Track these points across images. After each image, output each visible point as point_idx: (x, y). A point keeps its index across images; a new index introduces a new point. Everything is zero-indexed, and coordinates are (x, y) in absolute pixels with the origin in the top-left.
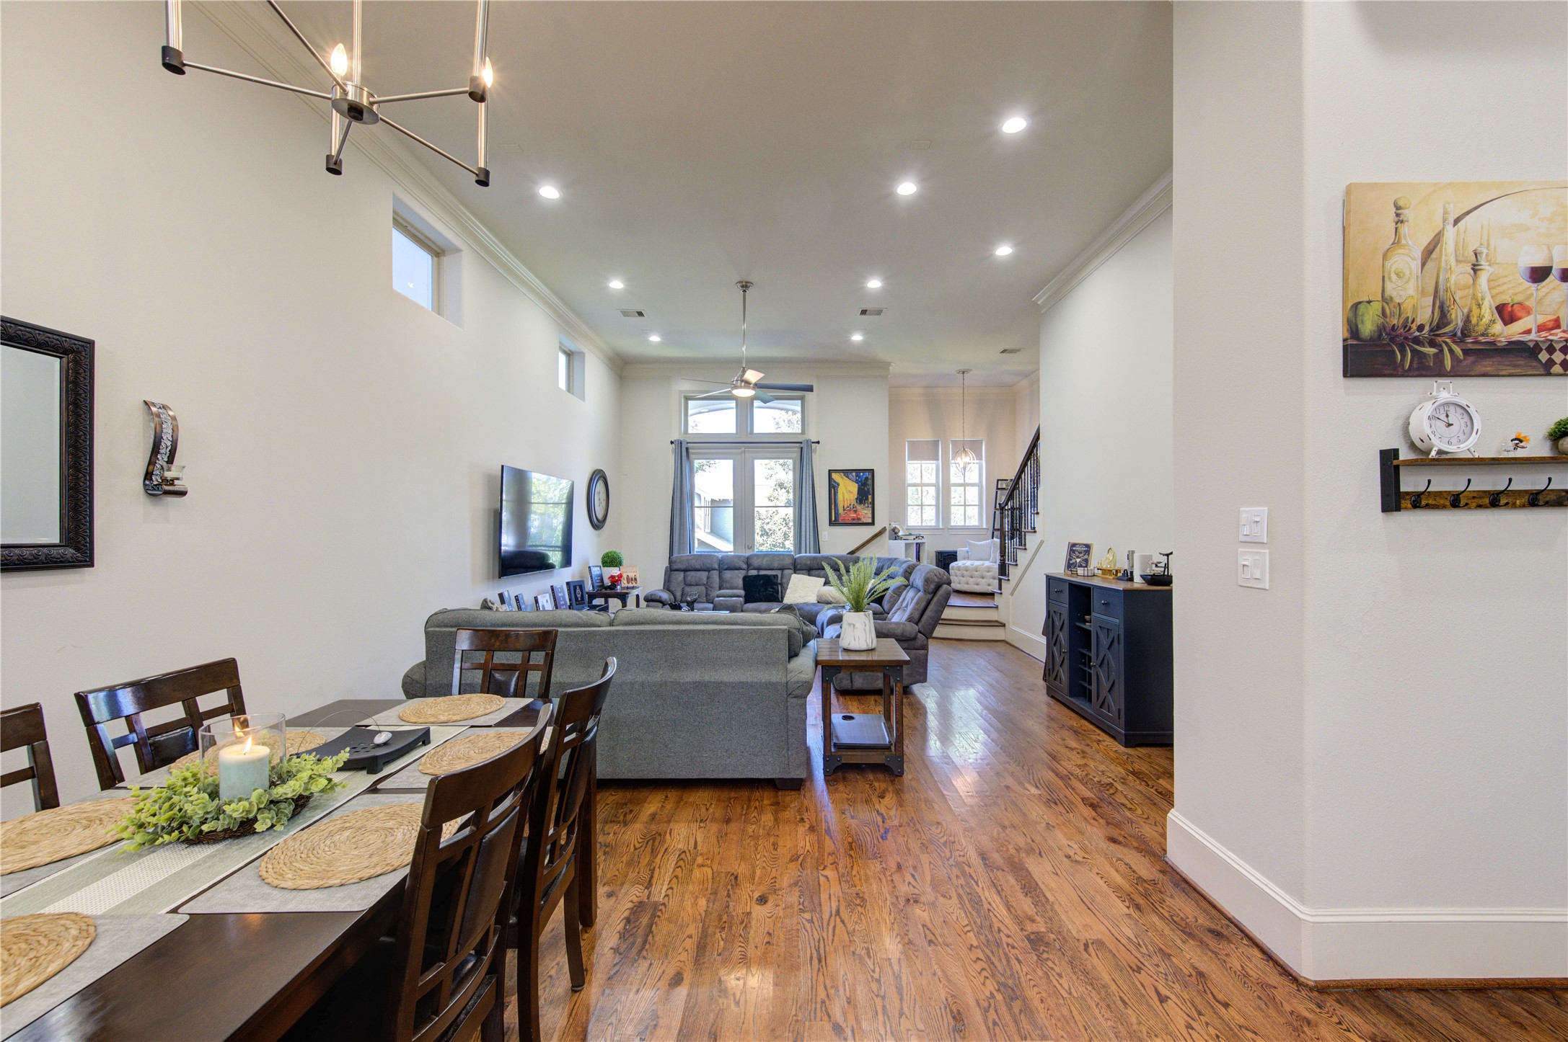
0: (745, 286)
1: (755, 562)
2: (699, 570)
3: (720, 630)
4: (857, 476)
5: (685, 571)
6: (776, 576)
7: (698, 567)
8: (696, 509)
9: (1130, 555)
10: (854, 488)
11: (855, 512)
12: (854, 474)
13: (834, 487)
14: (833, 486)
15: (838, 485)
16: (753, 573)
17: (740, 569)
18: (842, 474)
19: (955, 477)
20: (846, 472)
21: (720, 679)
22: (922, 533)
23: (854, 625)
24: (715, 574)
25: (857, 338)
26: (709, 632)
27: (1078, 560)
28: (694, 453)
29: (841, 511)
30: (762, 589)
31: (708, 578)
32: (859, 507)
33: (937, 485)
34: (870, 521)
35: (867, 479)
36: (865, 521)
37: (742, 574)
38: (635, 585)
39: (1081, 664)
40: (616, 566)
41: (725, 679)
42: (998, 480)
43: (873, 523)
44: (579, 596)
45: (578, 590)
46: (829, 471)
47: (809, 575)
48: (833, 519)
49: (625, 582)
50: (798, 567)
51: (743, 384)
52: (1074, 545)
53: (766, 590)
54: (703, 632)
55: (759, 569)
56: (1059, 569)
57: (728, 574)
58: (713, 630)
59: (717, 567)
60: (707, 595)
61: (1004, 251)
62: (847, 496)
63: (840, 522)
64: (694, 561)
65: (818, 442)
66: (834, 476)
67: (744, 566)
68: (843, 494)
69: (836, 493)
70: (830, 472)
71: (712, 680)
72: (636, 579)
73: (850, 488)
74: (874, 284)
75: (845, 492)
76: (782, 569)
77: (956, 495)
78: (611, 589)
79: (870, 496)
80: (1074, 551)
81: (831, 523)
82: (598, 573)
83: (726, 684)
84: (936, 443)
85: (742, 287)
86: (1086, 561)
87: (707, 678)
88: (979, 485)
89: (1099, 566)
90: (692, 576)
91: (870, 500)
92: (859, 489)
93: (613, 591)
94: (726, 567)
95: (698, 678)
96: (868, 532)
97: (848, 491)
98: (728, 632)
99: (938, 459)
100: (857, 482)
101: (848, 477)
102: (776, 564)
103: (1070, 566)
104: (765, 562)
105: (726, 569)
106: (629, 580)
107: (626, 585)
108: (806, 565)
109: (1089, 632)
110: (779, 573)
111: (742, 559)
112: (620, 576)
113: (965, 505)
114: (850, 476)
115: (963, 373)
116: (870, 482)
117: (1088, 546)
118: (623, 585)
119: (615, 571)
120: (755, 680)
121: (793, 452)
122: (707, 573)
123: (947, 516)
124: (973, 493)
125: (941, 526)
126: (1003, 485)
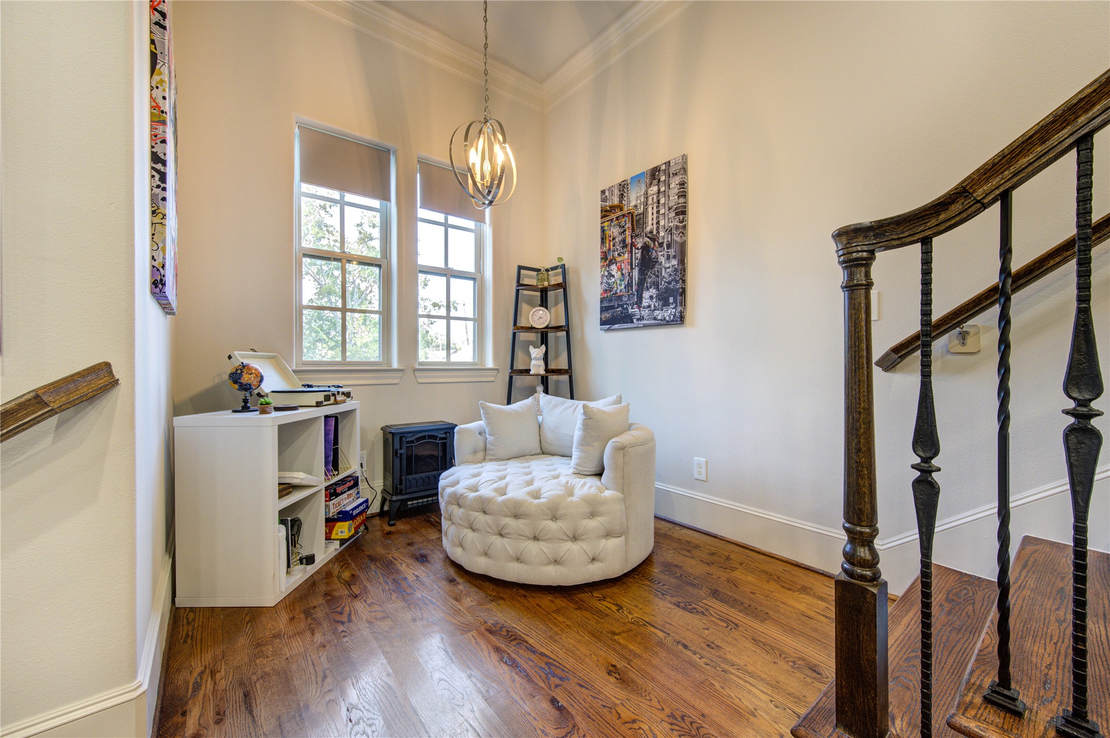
19: (428, 253)
22: (346, 382)
33: (382, 265)
42: (519, 270)
77: (429, 292)
88: (478, 277)
113: (448, 319)
123: (410, 340)
124: (463, 291)
125: (395, 365)
126: (530, 279)
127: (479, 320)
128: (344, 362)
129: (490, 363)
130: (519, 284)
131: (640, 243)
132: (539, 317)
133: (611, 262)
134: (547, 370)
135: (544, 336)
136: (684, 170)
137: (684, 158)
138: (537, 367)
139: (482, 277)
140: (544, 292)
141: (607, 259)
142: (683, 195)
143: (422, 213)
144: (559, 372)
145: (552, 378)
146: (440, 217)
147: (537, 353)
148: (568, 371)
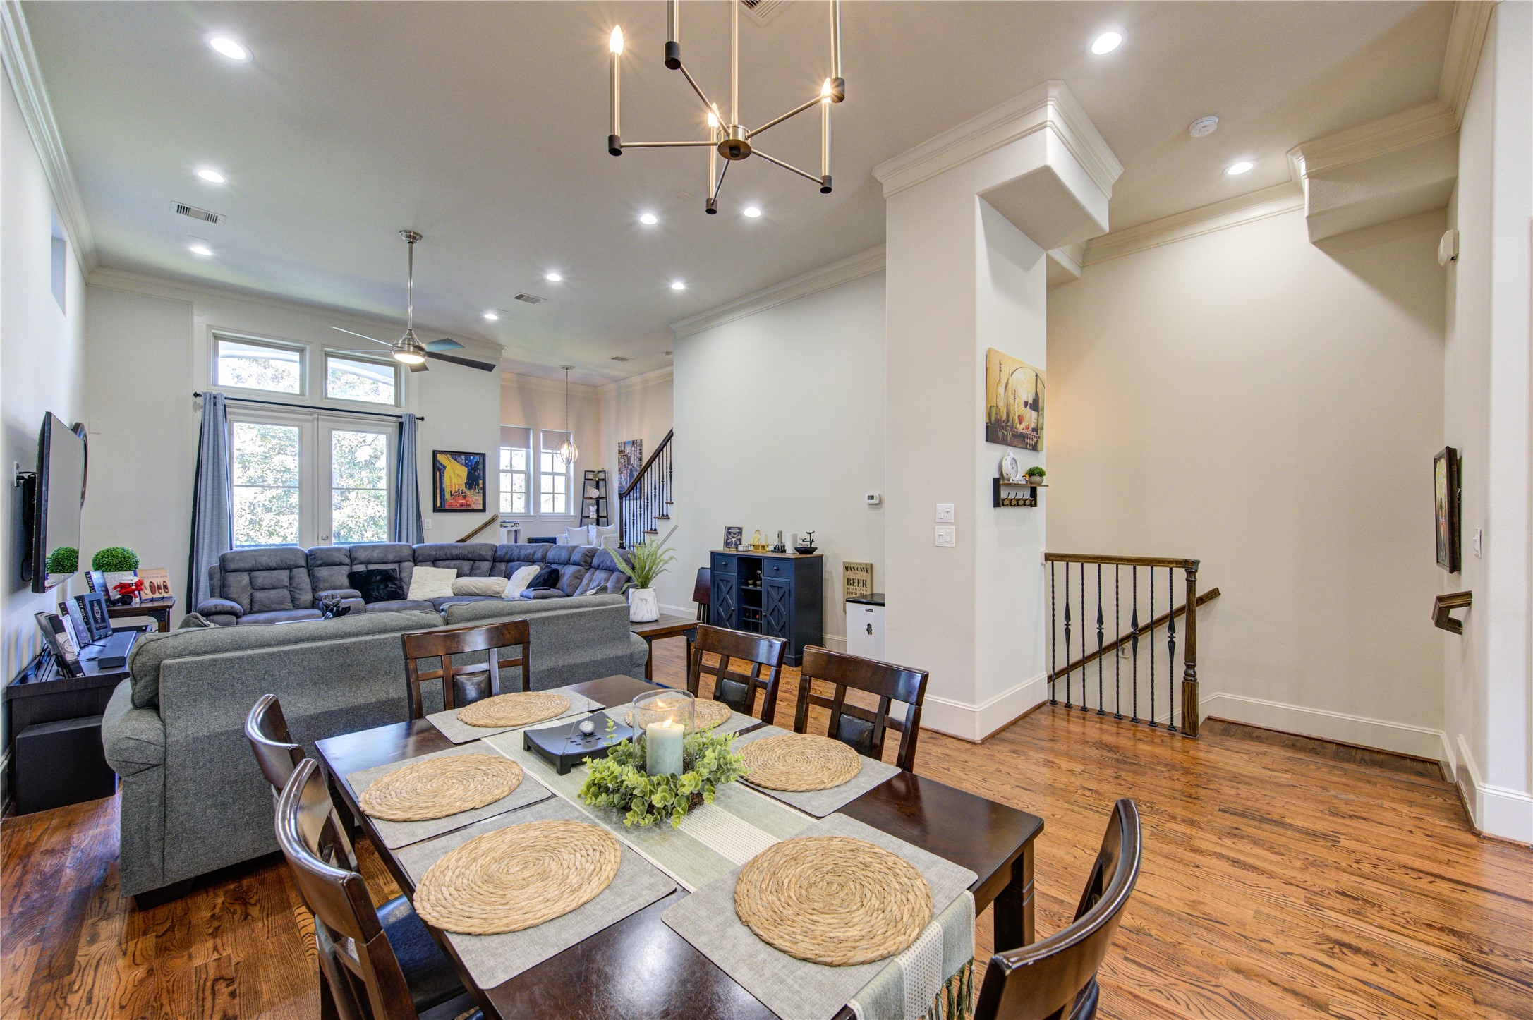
0: (413, 238)
1: (363, 556)
2: (275, 569)
3: (573, 614)
4: (466, 459)
5: (250, 571)
6: (394, 570)
7: (273, 564)
8: (235, 488)
9: (780, 535)
10: (463, 472)
11: (464, 497)
12: (463, 457)
13: (440, 470)
14: (438, 469)
15: (445, 467)
16: (361, 568)
17: (341, 564)
18: (449, 456)
19: (545, 465)
20: (455, 455)
21: (573, 662)
22: (517, 520)
23: (646, 600)
24: (302, 575)
25: (491, 316)
26: (563, 616)
27: (734, 540)
28: (234, 413)
29: (448, 496)
30: (382, 587)
31: (290, 578)
32: (469, 493)
33: (526, 473)
34: (481, 507)
35: (477, 463)
36: (475, 508)
37: (344, 570)
38: (166, 595)
39: (745, 616)
40: (129, 569)
41: (578, 661)
42: (586, 472)
43: (484, 510)
44: (98, 616)
45: (96, 608)
46: (434, 451)
47: (434, 566)
48: (438, 505)
49: (148, 591)
50: (420, 558)
51: (412, 349)
52: (729, 528)
53: (387, 586)
54: (558, 617)
55: (367, 563)
56: (720, 547)
57: (323, 572)
58: (567, 615)
59: (303, 563)
60: (293, 600)
61: (678, 286)
62: (455, 480)
63: (447, 508)
64: (265, 558)
65: (422, 419)
66: (440, 457)
67: (347, 561)
68: (450, 477)
69: (441, 477)
70: (435, 453)
71: (566, 664)
72: (165, 587)
73: (459, 472)
74: (554, 277)
75: (452, 475)
76: (399, 562)
77: (546, 482)
78: (125, 603)
79: (481, 482)
80: (730, 533)
81: (435, 510)
82: (101, 581)
83: (578, 666)
84: (527, 431)
85: (409, 237)
86: (740, 540)
87: (561, 663)
88: (567, 475)
89: (752, 543)
90: (262, 577)
91: (481, 486)
92: (469, 474)
93: (128, 607)
94: (320, 562)
95: (552, 664)
96: (480, 519)
97: (456, 475)
98: (581, 614)
99: (528, 447)
100: (466, 465)
101: (456, 460)
102: (391, 557)
103: (727, 544)
104: (375, 555)
105: (320, 566)
106: (153, 588)
107: (151, 596)
108: (430, 556)
109: (760, 592)
110: (395, 566)
111: (343, 552)
112: (139, 585)
113: (554, 493)
114: (459, 459)
115: (567, 369)
116: (481, 466)
117: (740, 529)
118: (144, 597)
119: (128, 578)
120: (605, 657)
121: (389, 426)
122: (287, 573)
123: (537, 504)
124: (560, 482)
125: (532, 514)
126: (590, 476)
127: (567, 494)
128: (512, 513)
129: (572, 514)
130: (585, 479)
131: (630, 467)
132: (594, 493)
133: (622, 473)
134: (598, 516)
135: (598, 500)
136: (641, 445)
137: (641, 440)
138: (593, 515)
139: (569, 475)
140: (597, 483)
141: (620, 471)
142: (641, 454)
143: (542, 451)
144: (603, 517)
145: (601, 520)
146: (551, 451)
147: (593, 509)
148: (606, 517)
